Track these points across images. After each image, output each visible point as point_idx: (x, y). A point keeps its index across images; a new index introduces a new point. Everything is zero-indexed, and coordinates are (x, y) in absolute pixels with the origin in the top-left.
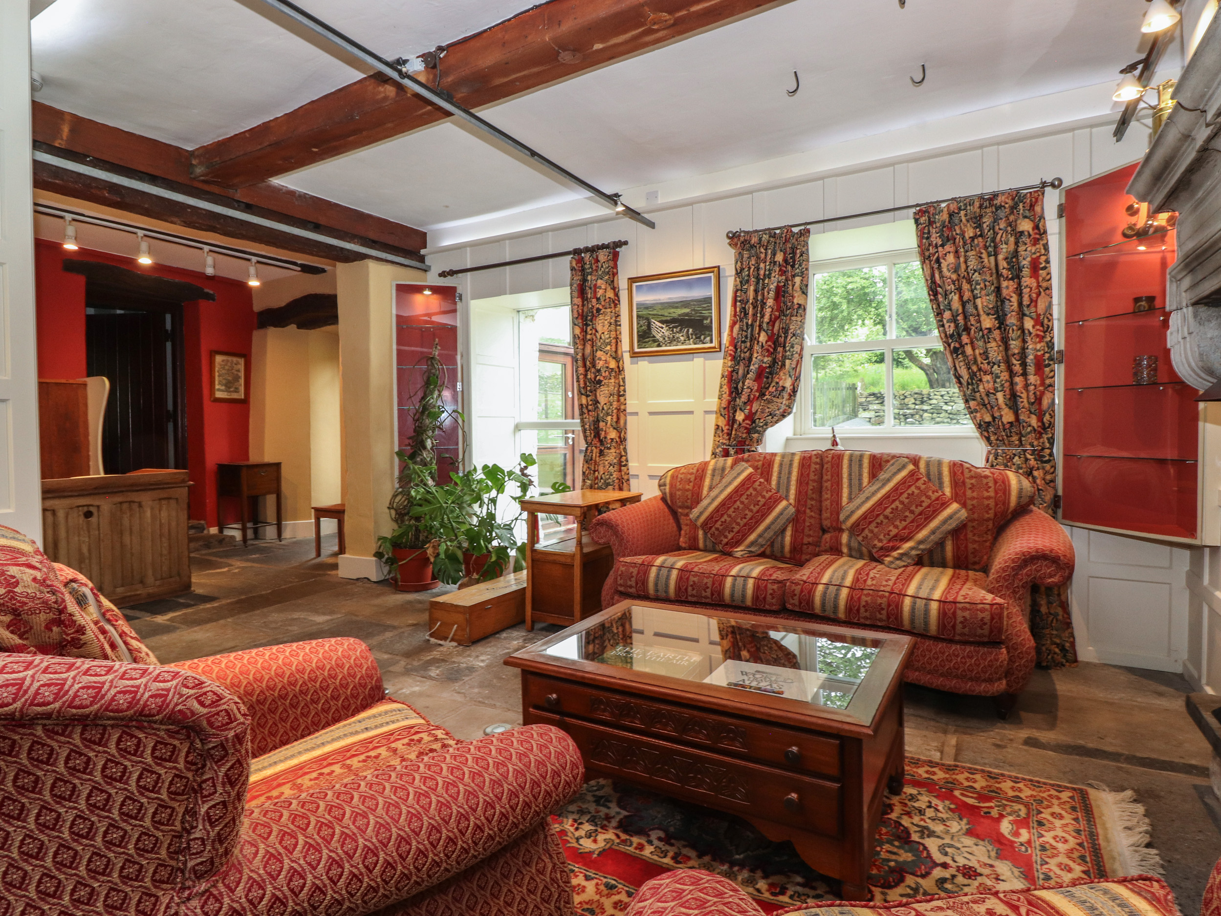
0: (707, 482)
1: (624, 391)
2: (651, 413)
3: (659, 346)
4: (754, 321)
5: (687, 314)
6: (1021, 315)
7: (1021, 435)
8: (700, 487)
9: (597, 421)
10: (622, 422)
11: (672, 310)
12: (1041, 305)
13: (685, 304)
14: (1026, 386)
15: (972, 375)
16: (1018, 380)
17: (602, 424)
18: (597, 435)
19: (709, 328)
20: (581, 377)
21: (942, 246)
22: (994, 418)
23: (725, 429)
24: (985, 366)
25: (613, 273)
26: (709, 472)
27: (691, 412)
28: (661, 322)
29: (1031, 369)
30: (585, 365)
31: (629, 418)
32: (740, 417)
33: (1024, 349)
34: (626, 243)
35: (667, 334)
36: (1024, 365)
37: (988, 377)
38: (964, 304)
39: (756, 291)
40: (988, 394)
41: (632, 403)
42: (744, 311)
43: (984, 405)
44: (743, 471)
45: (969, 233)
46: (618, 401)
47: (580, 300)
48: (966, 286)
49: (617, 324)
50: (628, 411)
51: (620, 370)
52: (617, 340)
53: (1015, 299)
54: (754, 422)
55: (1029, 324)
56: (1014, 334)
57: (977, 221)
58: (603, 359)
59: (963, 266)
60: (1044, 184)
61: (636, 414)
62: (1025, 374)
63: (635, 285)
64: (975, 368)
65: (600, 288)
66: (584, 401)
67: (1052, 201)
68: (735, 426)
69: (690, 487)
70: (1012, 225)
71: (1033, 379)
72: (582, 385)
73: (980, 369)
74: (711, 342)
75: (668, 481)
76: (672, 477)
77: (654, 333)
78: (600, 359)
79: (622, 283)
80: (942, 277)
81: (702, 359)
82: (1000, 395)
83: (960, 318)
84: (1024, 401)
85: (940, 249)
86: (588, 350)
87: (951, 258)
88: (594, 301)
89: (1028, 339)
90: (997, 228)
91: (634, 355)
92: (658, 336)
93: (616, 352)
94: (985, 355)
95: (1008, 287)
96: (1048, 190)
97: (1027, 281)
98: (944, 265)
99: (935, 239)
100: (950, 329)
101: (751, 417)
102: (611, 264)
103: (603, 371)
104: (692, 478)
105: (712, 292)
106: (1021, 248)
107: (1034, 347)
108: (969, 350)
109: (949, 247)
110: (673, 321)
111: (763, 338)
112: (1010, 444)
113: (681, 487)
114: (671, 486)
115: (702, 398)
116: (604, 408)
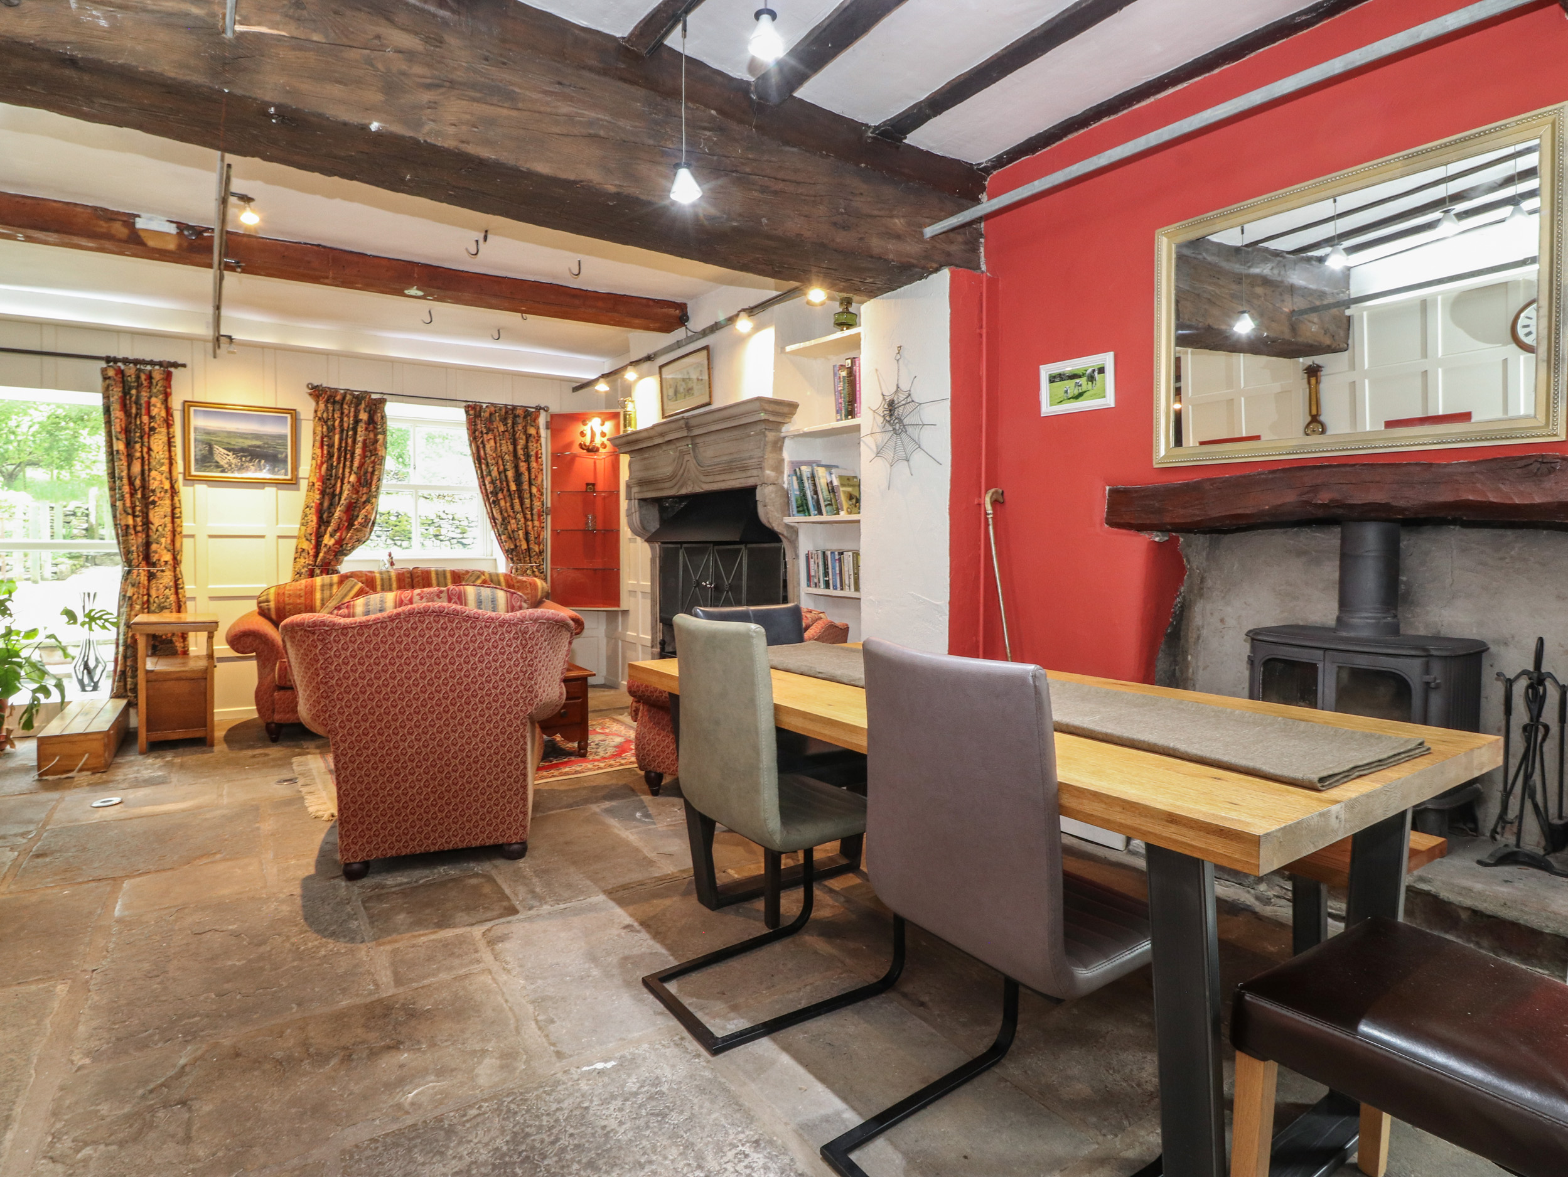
0: (318, 596)
1: (181, 513)
2: (211, 536)
3: (223, 471)
4: (339, 463)
5: (259, 447)
6: (530, 484)
7: (530, 556)
8: (312, 600)
9: (148, 544)
10: (178, 545)
11: (241, 440)
12: (540, 479)
13: (257, 436)
14: (533, 527)
15: (504, 519)
16: (529, 523)
17: (154, 547)
18: (147, 558)
19: (285, 461)
20: (127, 496)
21: (487, 433)
22: (516, 546)
23: (312, 552)
24: (511, 514)
25: (167, 395)
26: (318, 588)
27: (263, 537)
28: (225, 449)
29: (535, 517)
30: (131, 483)
31: (185, 540)
32: (328, 541)
33: (532, 505)
34: (184, 366)
35: (234, 461)
36: (532, 515)
37: (514, 521)
38: (500, 473)
39: (341, 440)
40: (513, 531)
41: (187, 525)
42: (330, 455)
43: (511, 538)
44: (352, 588)
45: (502, 429)
46: (173, 522)
47: (122, 413)
48: (500, 462)
49: (170, 443)
50: (184, 533)
51: (174, 492)
52: (171, 461)
53: (526, 474)
54: (341, 546)
55: (534, 490)
56: (527, 495)
57: (504, 420)
58: (157, 480)
59: (499, 449)
60: (539, 408)
61: (192, 536)
62: (532, 520)
63: (192, 409)
64: (506, 515)
65: (155, 406)
66: (130, 521)
67: (542, 420)
68: (324, 550)
69: (302, 600)
70: (525, 432)
71: (536, 523)
72: (128, 504)
73: (509, 516)
74: (286, 474)
75: (272, 597)
76: (278, 594)
77: (217, 458)
78: (154, 479)
79: (176, 404)
80: (485, 454)
81: (275, 489)
82: (521, 532)
83: (498, 482)
84: (532, 537)
85: (485, 436)
86: (136, 468)
87: (492, 442)
88: (145, 419)
89: (534, 499)
90: (516, 429)
91: (189, 479)
92: (223, 463)
93: (170, 472)
94: (512, 506)
95: (523, 466)
96: (542, 411)
97: (534, 464)
98: (488, 447)
99: (481, 426)
100: (490, 488)
101: (340, 542)
102: (165, 384)
103: (158, 491)
104: (303, 593)
105: (287, 430)
106: (530, 444)
107: (537, 504)
108: (502, 503)
109: (490, 436)
110: (242, 450)
111: (353, 478)
112: (525, 562)
113: (291, 601)
114: (277, 602)
115: (277, 524)
116: (157, 530)
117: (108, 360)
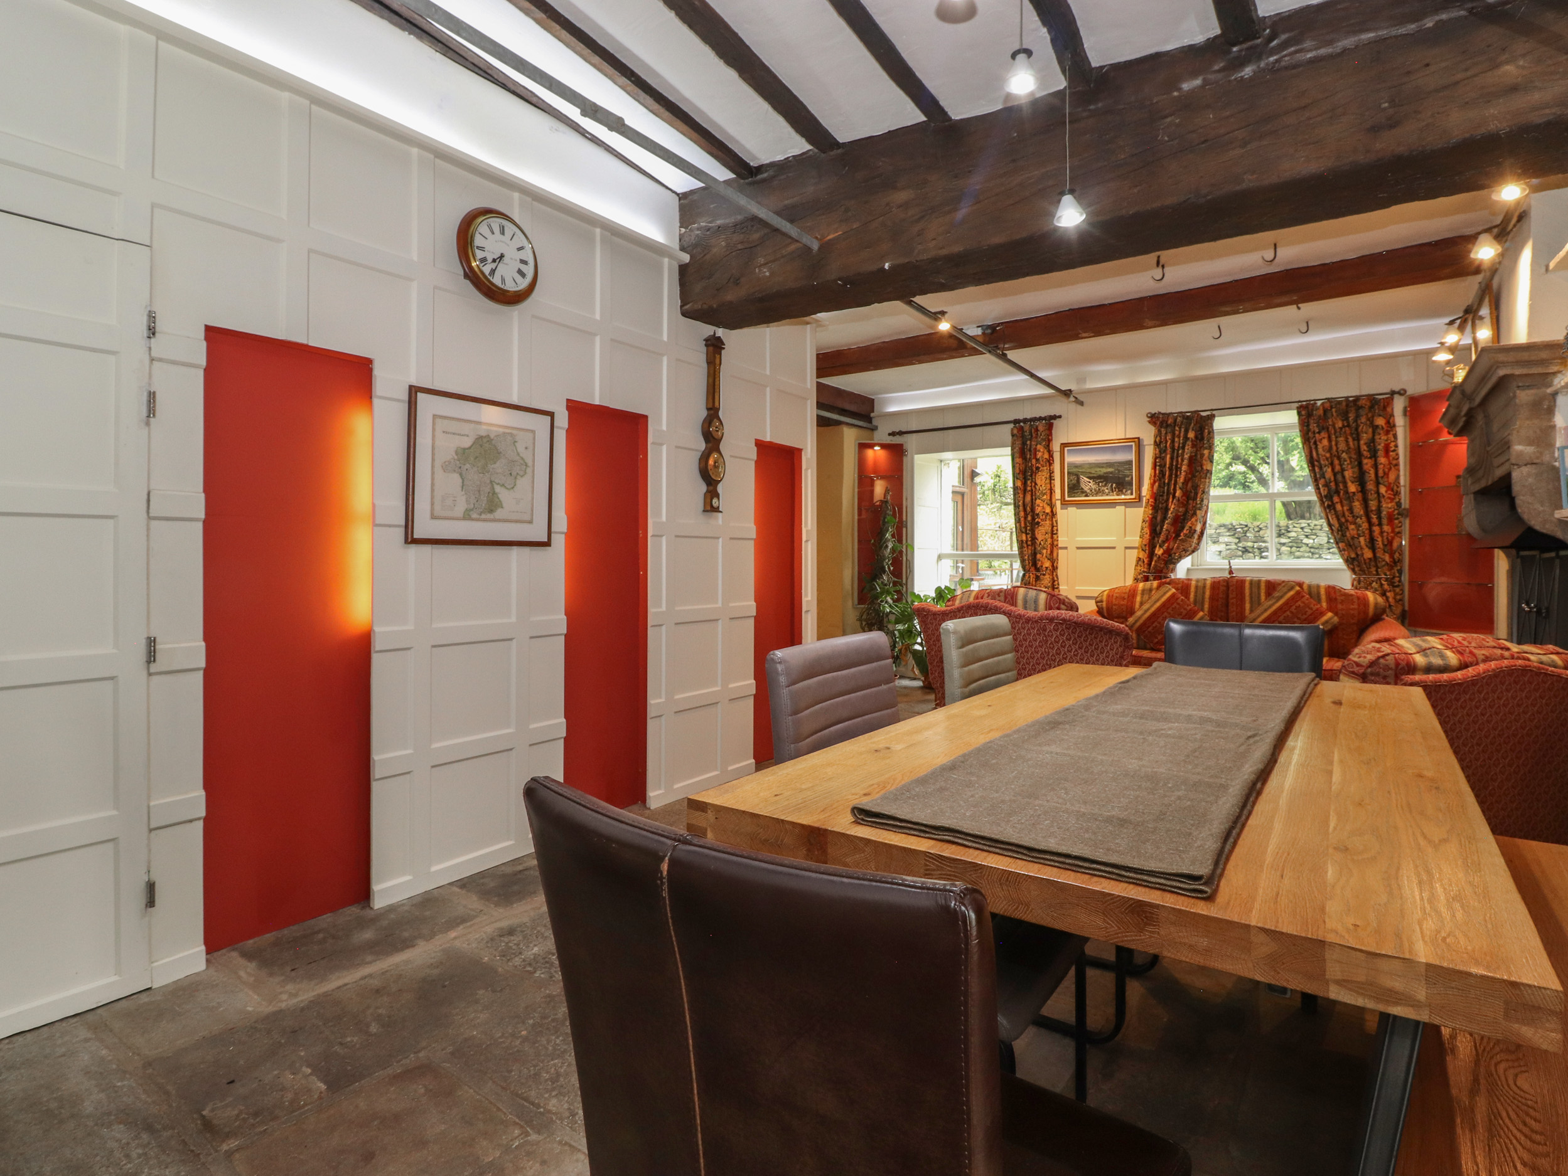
0: (1138, 599)
1: (1057, 530)
2: (1078, 548)
3: (1086, 496)
4: (1170, 480)
5: (1111, 473)
6: (1378, 484)
7: (1377, 567)
8: (1133, 603)
9: (1034, 554)
10: (1055, 554)
11: (1098, 469)
12: (1392, 477)
13: (1109, 464)
14: (1382, 532)
15: (1341, 525)
16: (1376, 529)
17: (1038, 556)
18: (1034, 564)
19: (1131, 484)
20: (1022, 519)
21: (1319, 433)
22: (1357, 555)
23: (1146, 561)
24: (1350, 519)
25: (1049, 440)
26: (1139, 592)
27: (1114, 548)
28: (1088, 477)
29: (1385, 521)
30: (1025, 510)
31: (1060, 551)
32: (1159, 551)
33: (1379, 507)
34: (1060, 417)
35: (1093, 487)
36: (1379, 518)
37: (1352, 527)
38: (1335, 474)
39: (1172, 458)
40: (1353, 538)
41: (1062, 540)
42: (1162, 474)
43: (1350, 546)
44: (1167, 592)
45: (1339, 424)
46: (1052, 538)
47: (1021, 459)
48: (1336, 462)
49: (1051, 478)
50: (1060, 546)
51: (1053, 514)
52: (1051, 491)
53: (1372, 472)
54: (1170, 555)
55: (1383, 490)
56: (1372, 496)
57: (1345, 415)
58: (1041, 506)
59: (1334, 448)
60: (1393, 393)
61: (1066, 548)
62: (1380, 524)
63: (1066, 449)
64: (1343, 520)
65: (1039, 451)
66: (1024, 538)
67: (1399, 405)
68: (1155, 559)
69: (1125, 602)
70: (1371, 421)
71: (1386, 528)
72: (1023, 525)
73: (1347, 521)
74: (1132, 494)
75: (1105, 598)
76: (1108, 596)
77: (1083, 486)
78: (1038, 506)
79: (1056, 447)
80: (1318, 454)
81: (1123, 507)
82: (1362, 539)
83: (1332, 484)
84: (1379, 544)
85: (1317, 435)
86: (1028, 498)
87: (1325, 442)
88: (1034, 461)
89: (1382, 500)
90: (1359, 422)
91: (1065, 504)
92: (1086, 489)
93: (1051, 499)
94: (1351, 510)
95: (1367, 463)
96: (1396, 396)
97: (1382, 460)
98: (1320, 446)
99: (1314, 427)
100: (1324, 492)
101: (1168, 552)
102: (1047, 432)
103: (1040, 515)
104: (1126, 597)
105: (1132, 456)
106: (1377, 437)
107: (1387, 506)
108: (1339, 507)
109: (1324, 434)
110: (1099, 477)
111: (1178, 493)
112: (1370, 573)
113: (1117, 603)
114: (1108, 601)
115: (1125, 537)
116: (1040, 544)
117: (1016, 422)
